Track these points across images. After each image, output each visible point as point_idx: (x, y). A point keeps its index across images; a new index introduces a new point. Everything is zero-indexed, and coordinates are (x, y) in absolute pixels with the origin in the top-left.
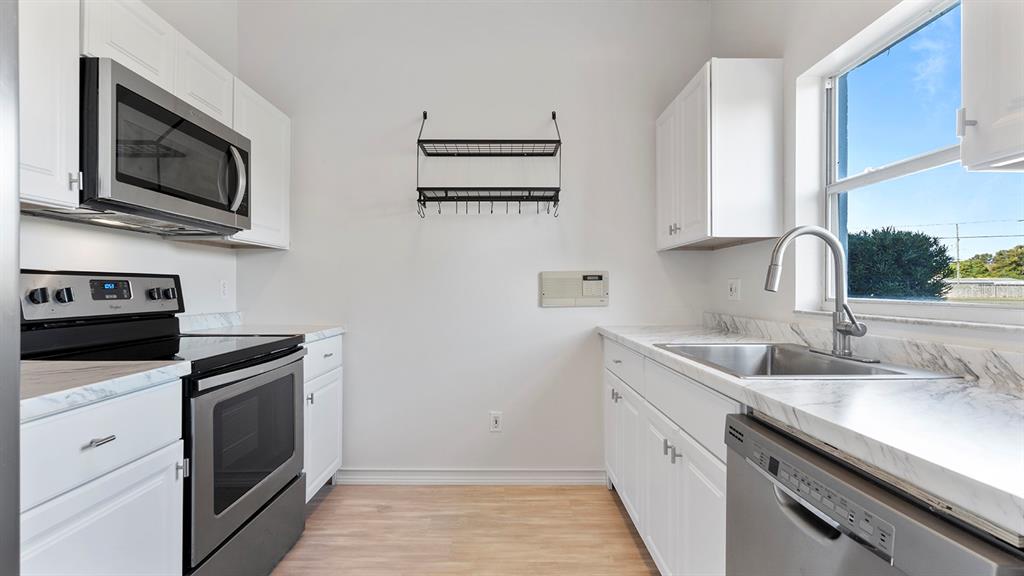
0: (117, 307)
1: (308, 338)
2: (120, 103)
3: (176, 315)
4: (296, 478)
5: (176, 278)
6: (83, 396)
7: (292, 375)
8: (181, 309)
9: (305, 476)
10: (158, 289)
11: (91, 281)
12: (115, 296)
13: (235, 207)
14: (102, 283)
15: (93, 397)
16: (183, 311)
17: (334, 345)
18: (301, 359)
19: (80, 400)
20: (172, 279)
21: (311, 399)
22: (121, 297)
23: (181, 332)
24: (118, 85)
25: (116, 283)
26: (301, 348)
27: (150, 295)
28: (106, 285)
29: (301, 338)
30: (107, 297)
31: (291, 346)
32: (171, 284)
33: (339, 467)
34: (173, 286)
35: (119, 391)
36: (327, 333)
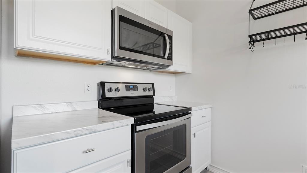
0: (133, 94)
1: (193, 109)
2: (121, 22)
3: (153, 97)
4: (188, 167)
5: (153, 84)
6: (82, 132)
7: (185, 125)
8: (154, 95)
9: (191, 168)
10: (146, 88)
11: (126, 85)
12: (133, 90)
13: (166, 57)
14: (129, 86)
15: (87, 132)
16: (155, 95)
17: (207, 112)
18: (190, 118)
19: (80, 133)
20: (151, 85)
21: (195, 135)
22: (135, 90)
23: (154, 102)
24: (120, 15)
25: (133, 86)
26: (190, 113)
27: (144, 90)
28: (130, 86)
29: (190, 109)
30: (130, 90)
31: (186, 112)
32: (151, 86)
33: (210, 163)
34: (152, 87)
35: (99, 130)
36: (203, 107)
